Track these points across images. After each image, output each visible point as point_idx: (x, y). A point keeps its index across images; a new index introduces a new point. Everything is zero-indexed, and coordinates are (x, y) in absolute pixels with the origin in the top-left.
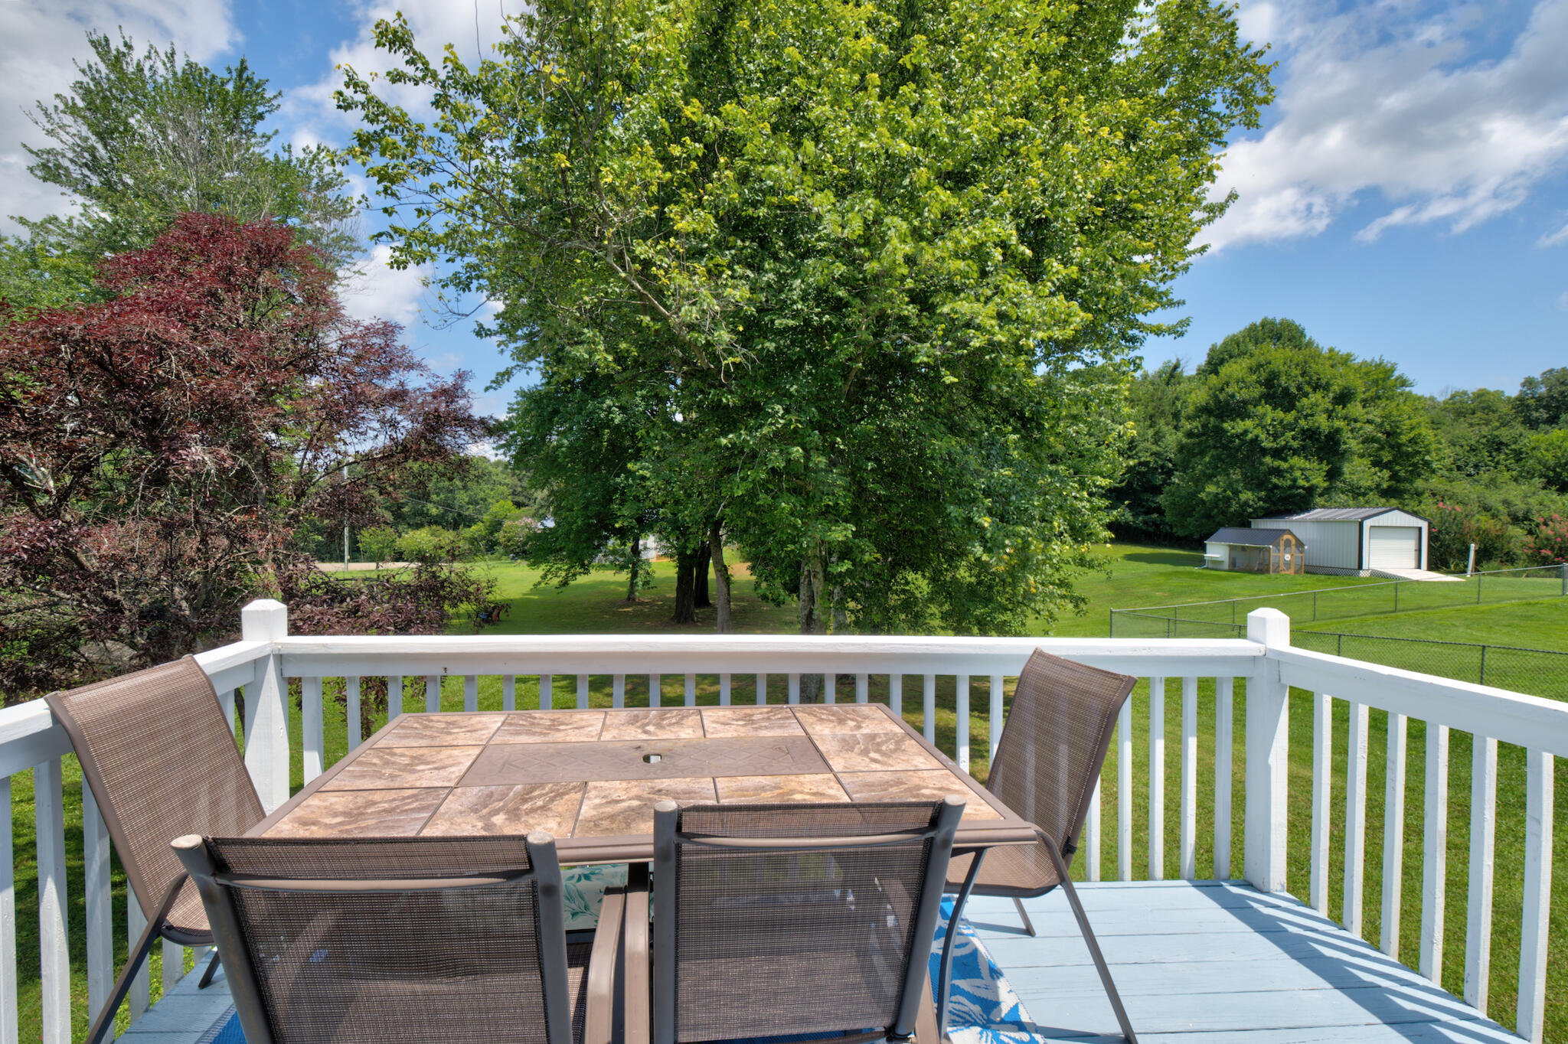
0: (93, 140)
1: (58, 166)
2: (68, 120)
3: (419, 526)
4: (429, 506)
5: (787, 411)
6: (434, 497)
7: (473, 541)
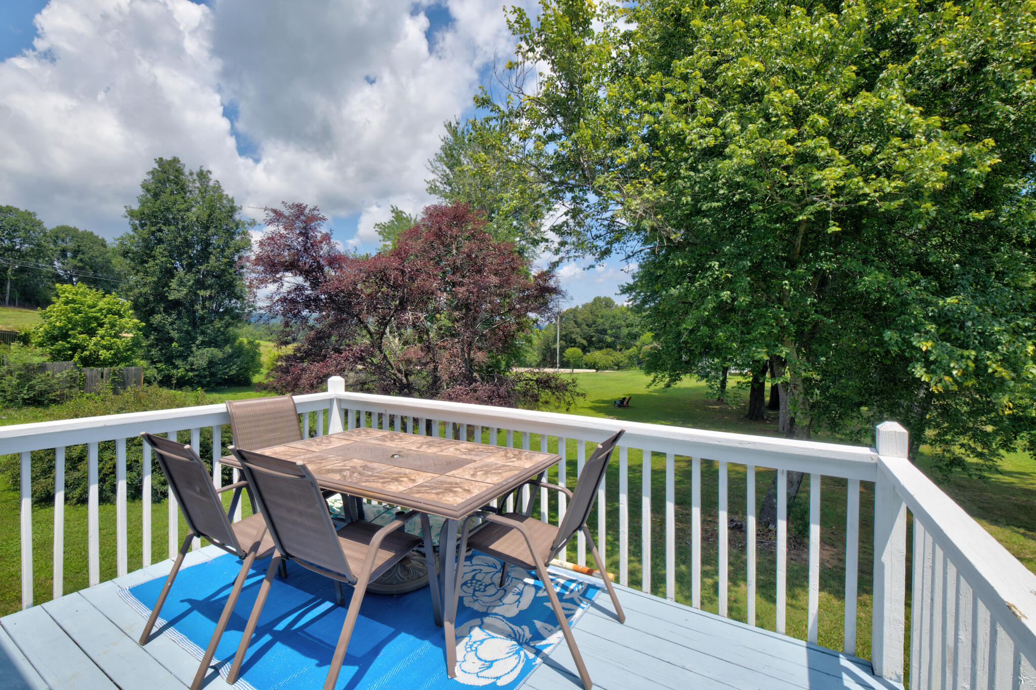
0: (448, 171)
1: (436, 186)
2: (438, 164)
3: (600, 348)
4: (607, 337)
5: (721, 266)
6: (609, 332)
7: (630, 358)
